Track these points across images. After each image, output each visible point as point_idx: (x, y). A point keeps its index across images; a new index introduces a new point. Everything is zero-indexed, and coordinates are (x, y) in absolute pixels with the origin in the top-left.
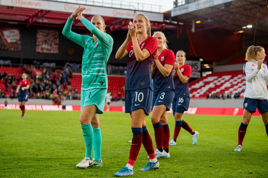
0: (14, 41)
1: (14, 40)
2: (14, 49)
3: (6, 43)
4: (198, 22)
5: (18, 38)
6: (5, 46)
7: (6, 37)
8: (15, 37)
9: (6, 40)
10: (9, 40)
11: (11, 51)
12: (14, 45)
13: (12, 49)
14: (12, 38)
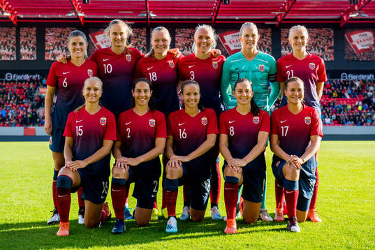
0: (368, 47)
1: (366, 45)
2: (367, 58)
3: (355, 51)
5: (372, 43)
6: (355, 54)
7: (355, 43)
8: (367, 42)
9: (355, 46)
10: (360, 47)
11: (363, 61)
12: (367, 54)
13: (365, 59)
14: (363, 43)
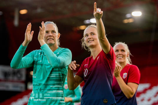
4: (23, 12)
